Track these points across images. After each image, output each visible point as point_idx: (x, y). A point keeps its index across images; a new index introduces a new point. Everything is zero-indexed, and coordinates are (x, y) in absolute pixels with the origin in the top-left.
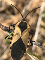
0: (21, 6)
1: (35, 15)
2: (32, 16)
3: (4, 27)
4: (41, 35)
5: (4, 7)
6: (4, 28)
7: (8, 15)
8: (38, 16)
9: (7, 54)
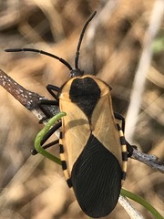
0: (75, 10)
1: (125, 44)
2: (117, 46)
3: (28, 95)
4: (147, 115)
5: (15, 12)
6: (29, 99)
7: (28, 41)
8: (137, 45)
9: (24, 183)
